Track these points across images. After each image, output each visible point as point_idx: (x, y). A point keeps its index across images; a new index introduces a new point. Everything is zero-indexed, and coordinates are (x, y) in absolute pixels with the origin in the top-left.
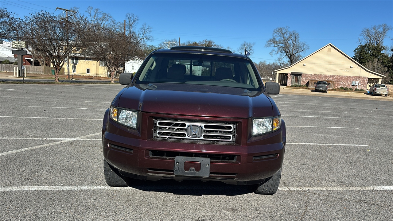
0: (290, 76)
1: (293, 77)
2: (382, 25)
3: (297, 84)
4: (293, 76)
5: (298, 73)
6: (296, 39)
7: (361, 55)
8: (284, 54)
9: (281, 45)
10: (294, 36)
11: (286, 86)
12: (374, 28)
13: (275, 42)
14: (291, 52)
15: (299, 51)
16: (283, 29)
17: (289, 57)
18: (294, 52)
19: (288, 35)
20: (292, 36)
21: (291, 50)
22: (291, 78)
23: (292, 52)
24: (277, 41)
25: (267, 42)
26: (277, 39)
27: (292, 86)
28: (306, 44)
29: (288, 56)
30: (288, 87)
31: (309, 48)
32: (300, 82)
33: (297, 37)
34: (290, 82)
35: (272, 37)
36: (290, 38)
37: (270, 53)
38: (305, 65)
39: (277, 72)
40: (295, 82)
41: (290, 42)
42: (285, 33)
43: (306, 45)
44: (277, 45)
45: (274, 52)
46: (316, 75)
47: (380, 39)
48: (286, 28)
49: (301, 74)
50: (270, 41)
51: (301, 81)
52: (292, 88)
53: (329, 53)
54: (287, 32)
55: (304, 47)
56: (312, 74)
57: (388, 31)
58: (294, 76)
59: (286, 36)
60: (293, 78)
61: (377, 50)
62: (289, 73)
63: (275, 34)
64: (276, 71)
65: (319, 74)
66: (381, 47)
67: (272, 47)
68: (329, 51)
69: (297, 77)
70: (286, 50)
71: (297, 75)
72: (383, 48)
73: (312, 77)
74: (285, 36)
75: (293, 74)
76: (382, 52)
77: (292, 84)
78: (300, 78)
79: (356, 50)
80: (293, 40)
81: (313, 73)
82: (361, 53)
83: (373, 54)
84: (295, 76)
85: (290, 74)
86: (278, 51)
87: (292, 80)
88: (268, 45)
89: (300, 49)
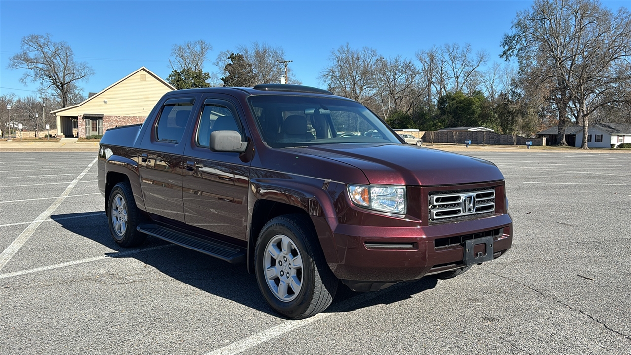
0: (81, 120)
1: (87, 122)
2: (199, 42)
3: (96, 133)
4: (87, 120)
5: (96, 116)
6: (67, 57)
7: (178, 85)
8: (47, 82)
9: (40, 65)
10: (63, 50)
11: (77, 139)
12: (188, 46)
13: (27, 60)
14: (61, 79)
15: (77, 78)
16: (41, 38)
17: (59, 88)
18: (67, 79)
19: (53, 49)
20: (60, 51)
21: (61, 75)
22: (84, 124)
23: (64, 80)
24: (32, 60)
25: (11, 60)
26: (31, 55)
27: (88, 138)
28: (87, 65)
29: (57, 86)
30: (82, 139)
31: (93, 73)
32: (101, 130)
33: (68, 54)
34: (84, 131)
35: (19, 52)
36: (55, 54)
37: (22, 80)
38: (106, 102)
39: (57, 114)
40: (93, 130)
41: (57, 61)
42: (44, 44)
43: (87, 67)
44: (32, 66)
45: (29, 79)
46: (127, 117)
47: (199, 62)
48: (45, 37)
49: (101, 116)
50: (18, 57)
51: (103, 129)
52: (90, 140)
53: (144, 82)
54: (49, 44)
55: (86, 72)
56: (119, 117)
57: (207, 51)
58: (89, 121)
59: (50, 50)
60: (89, 125)
61: (199, 78)
62: (80, 115)
63: (26, 46)
64: (55, 113)
65: (132, 116)
66: (205, 74)
67: (23, 69)
68: (143, 79)
69: (95, 122)
70: (51, 74)
71: (95, 119)
72: (207, 76)
73: (120, 121)
74: (46, 50)
75: (86, 117)
76: (206, 82)
77: (87, 135)
78: (101, 124)
79: (169, 77)
80: (62, 57)
81: (122, 115)
82: (179, 83)
83: (195, 84)
84: (91, 121)
85: (82, 117)
86: (36, 76)
87: (86, 128)
88: (14, 66)
89: (77, 73)
